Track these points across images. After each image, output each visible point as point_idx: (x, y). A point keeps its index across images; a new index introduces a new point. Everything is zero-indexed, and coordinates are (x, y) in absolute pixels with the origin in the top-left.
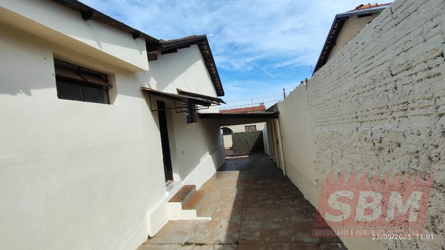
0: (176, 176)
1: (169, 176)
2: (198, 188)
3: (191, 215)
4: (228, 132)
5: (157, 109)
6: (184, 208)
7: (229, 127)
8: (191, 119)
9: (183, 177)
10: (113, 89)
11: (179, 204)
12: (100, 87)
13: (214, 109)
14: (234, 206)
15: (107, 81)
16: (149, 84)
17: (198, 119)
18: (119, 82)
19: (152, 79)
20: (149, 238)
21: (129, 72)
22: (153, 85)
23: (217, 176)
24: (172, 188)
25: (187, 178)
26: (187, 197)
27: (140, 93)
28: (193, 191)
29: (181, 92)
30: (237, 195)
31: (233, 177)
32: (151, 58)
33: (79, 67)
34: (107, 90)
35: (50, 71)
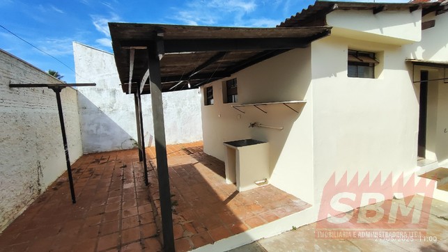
0: (430, 154)
1: (421, 153)
5: (420, 80)
9: (441, 157)
10: (381, 64)
12: (367, 65)
15: (374, 59)
16: (414, 55)
18: (386, 59)
19: (420, 48)
21: (396, 46)
22: (419, 55)
24: (424, 164)
25: (447, 161)
26: (445, 179)
27: (404, 65)
32: (427, 25)
33: (357, 52)
34: (373, 67)
35: (344, 58)
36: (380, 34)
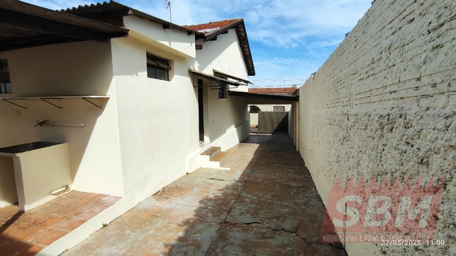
0: (206, 138)
1: (202, 139)
2: (222, 150)
3: (216, 165)
4: (255, 110)
5: (197, 86)
6: (211, 160)
7: (258, 106)
8: (222, 96)
9: (212, 140)
10: (172, 70)
11: (208, 157)
12: (163, 69)
13: (243, 89)
14: (249, 165)
15: (168, 65)
16: (194, 67)
17: (228, 96)
18: (176, 66)
19: (196, 62)
20: (187, 174)
21: (182, 58)
22: (196, 67)
23: (239, 146)
24: (203, 146)
25: (215, 142)
26: (214, 153)
27: (188, 73)
28: (218, 150)
29: (216, 73)
30: (253, 159)
31: (253, 148)
32: (198, 47)
33: (155, 56)
34: (168, 71)
36: (169, 46)
